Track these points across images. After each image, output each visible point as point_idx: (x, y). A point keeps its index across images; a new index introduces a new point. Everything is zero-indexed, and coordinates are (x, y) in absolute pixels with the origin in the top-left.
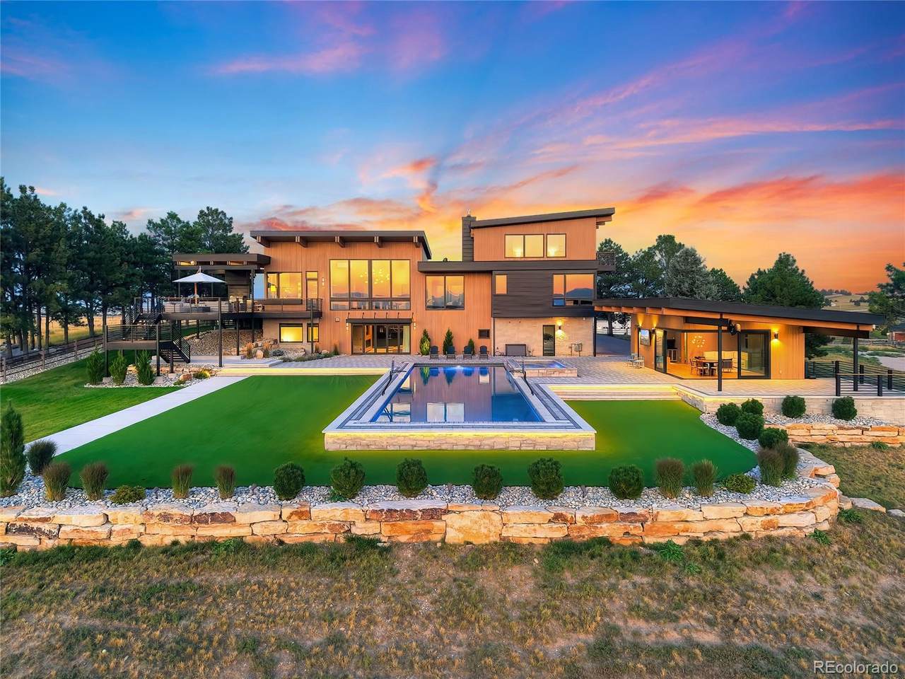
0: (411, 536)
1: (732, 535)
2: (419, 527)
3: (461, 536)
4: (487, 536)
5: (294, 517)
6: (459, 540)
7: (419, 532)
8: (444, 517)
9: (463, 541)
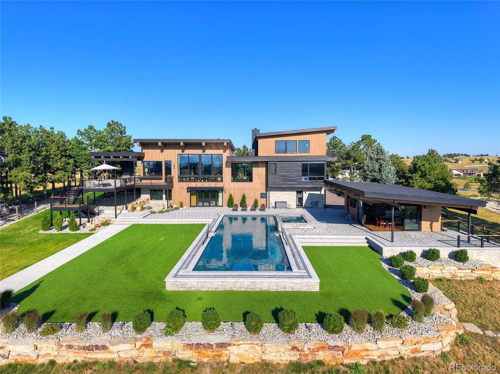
0: (210, 358)
1: (394, 357)
2: (214, 353)
3: (239, 359)
4: (253, 359)
5: (143, 348)
6: (237, 361)
7: (214, 356)
8: (229, 348)
9: (239, 362)
